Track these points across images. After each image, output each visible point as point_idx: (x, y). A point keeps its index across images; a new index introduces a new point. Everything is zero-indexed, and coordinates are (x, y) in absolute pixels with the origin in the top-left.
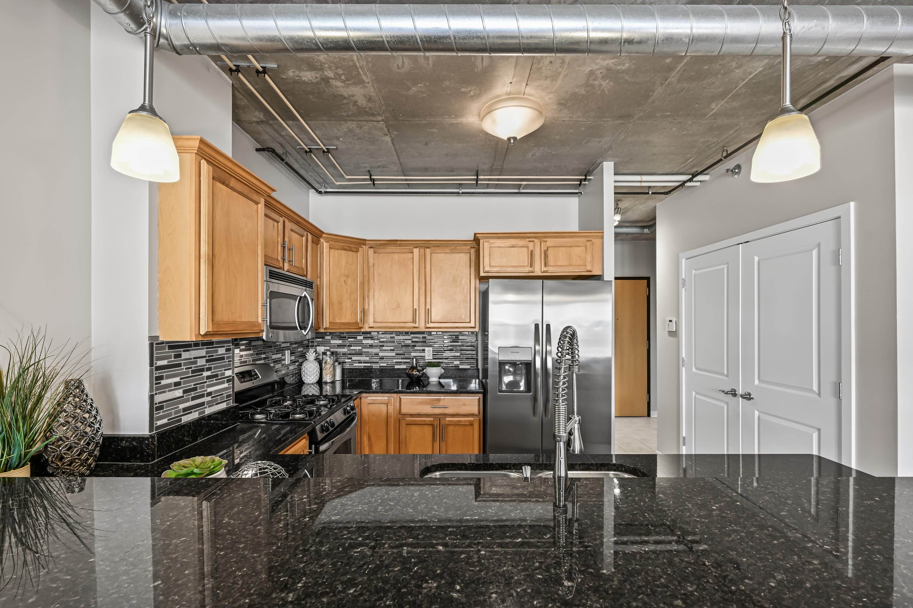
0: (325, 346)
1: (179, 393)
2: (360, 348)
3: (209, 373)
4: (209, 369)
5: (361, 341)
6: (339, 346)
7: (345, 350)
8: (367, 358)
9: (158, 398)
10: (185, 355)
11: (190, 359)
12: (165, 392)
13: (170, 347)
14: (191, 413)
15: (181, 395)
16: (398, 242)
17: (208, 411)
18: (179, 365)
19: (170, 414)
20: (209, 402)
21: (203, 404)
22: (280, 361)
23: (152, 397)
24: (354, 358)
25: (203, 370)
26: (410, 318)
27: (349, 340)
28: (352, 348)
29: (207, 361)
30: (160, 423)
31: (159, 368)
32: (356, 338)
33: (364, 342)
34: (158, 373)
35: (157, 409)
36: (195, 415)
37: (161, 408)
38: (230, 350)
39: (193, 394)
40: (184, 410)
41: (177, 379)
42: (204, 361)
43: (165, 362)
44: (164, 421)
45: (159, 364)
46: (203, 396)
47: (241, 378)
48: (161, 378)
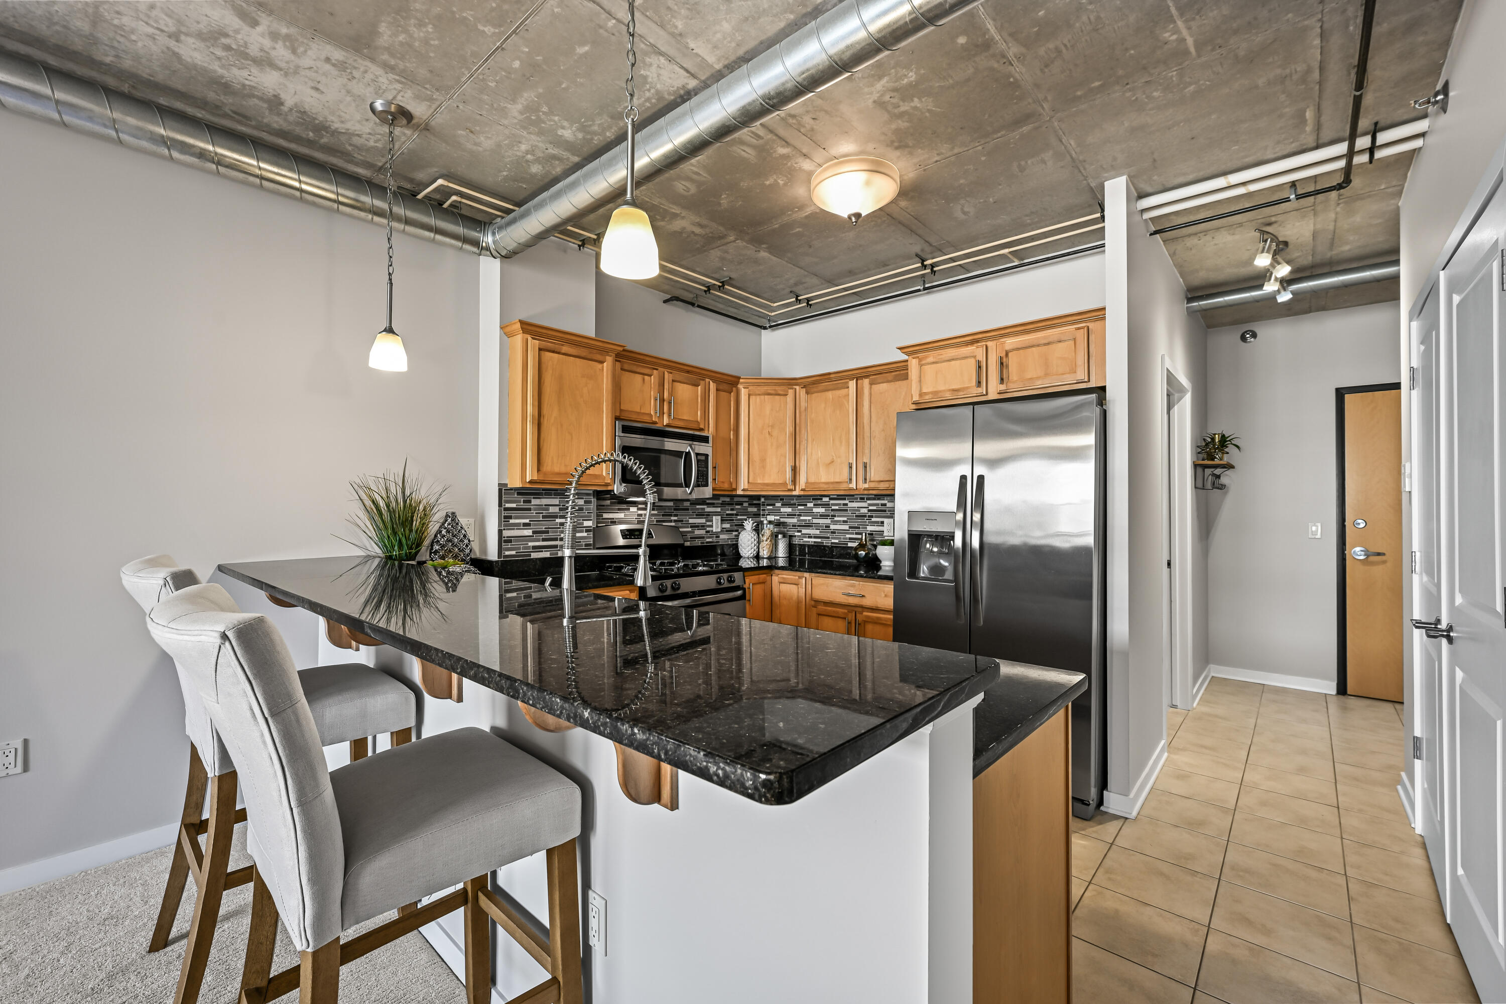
0: (775, 516)
1: (528, 532)
2: (810, 518)
5: (811, 508)
6: (790, 515)
7: (794, 520)
8: (817, 532)
9: (506, 533)
10: (535, 502)
11: (542, 505)
12: (513, 529)
13: (519, 494)
14: (542, 551)
15: (531, 534)
16: (832, 376)
18: (530, 509)
19: (519, 548)
20: (563, 546)
22: (703, 526)
23: (500, 532)
24: (804, 531)
25: (556, 517)
26: (845, 476)
27: (799, 507)
28: (802, 518)
29: (560, 510)
30: (507, 553)
31: (506, 509)
32: (806, 505)
33: (815, 510)
34: (507, 513)
35: (506, 541)
36: (546, 554)
37: (510, 541)
38: (590, 502)
39: (544, 536)
40: (534, 547)
41: (527, 521)
42: (556, 509)
43: (514, 505)
44: (514, 553)
45: (508, 505)
46: (556, 539)
47: (627, 535)
48: (511, 517)
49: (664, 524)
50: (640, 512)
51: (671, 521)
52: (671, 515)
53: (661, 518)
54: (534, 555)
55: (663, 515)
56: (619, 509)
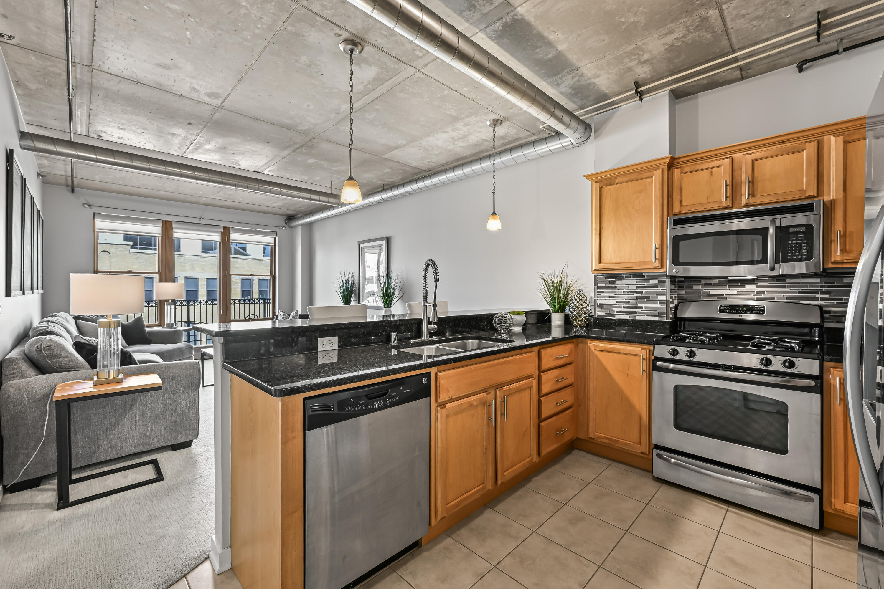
1: (613, 302)
3: (640, 295)
4: (638, 292)
9: (599, 302)
10: (618, 282)
11: (623, 284)
12: (604, 299)
13: (607, 278)
14: (623, 315)
15: (615, 303)
17: (638, 318)
18: (614, 287)
19: (607, 311)
20: (639, 312)
21: (634, 312)
23: (595, 300)
25: (635, 292)
29: (637, 287)
30: (599, 313)
31: (599, 287)
34: (600, 290)
35: (598, 306)
36: (626, 317)
37: (602, 307)
38: (664, 281)
39: (624, 305)
40: (617, 312)
41: (612, 295)
42: (634, 287)
43: (603, 285)
44: (603, 314)
45: (600, 285)
46: (634, 308)
47: (728, 309)
48: (602, 292)
49: (802, 302)
50: (760, 289)
51: (817, 299)
52: (818, 293)
53: (797, 295)
54: (618, 317)
55: (799, 293)
56: (729, 287)
